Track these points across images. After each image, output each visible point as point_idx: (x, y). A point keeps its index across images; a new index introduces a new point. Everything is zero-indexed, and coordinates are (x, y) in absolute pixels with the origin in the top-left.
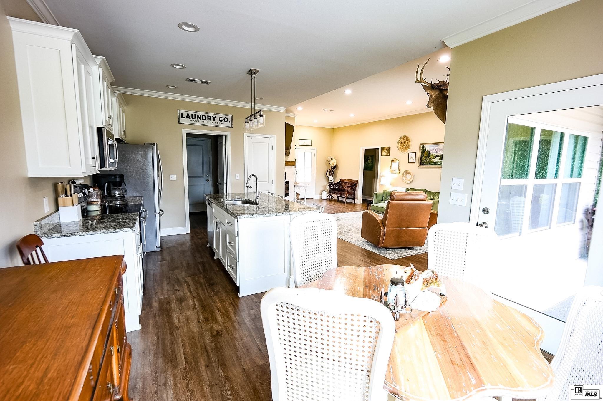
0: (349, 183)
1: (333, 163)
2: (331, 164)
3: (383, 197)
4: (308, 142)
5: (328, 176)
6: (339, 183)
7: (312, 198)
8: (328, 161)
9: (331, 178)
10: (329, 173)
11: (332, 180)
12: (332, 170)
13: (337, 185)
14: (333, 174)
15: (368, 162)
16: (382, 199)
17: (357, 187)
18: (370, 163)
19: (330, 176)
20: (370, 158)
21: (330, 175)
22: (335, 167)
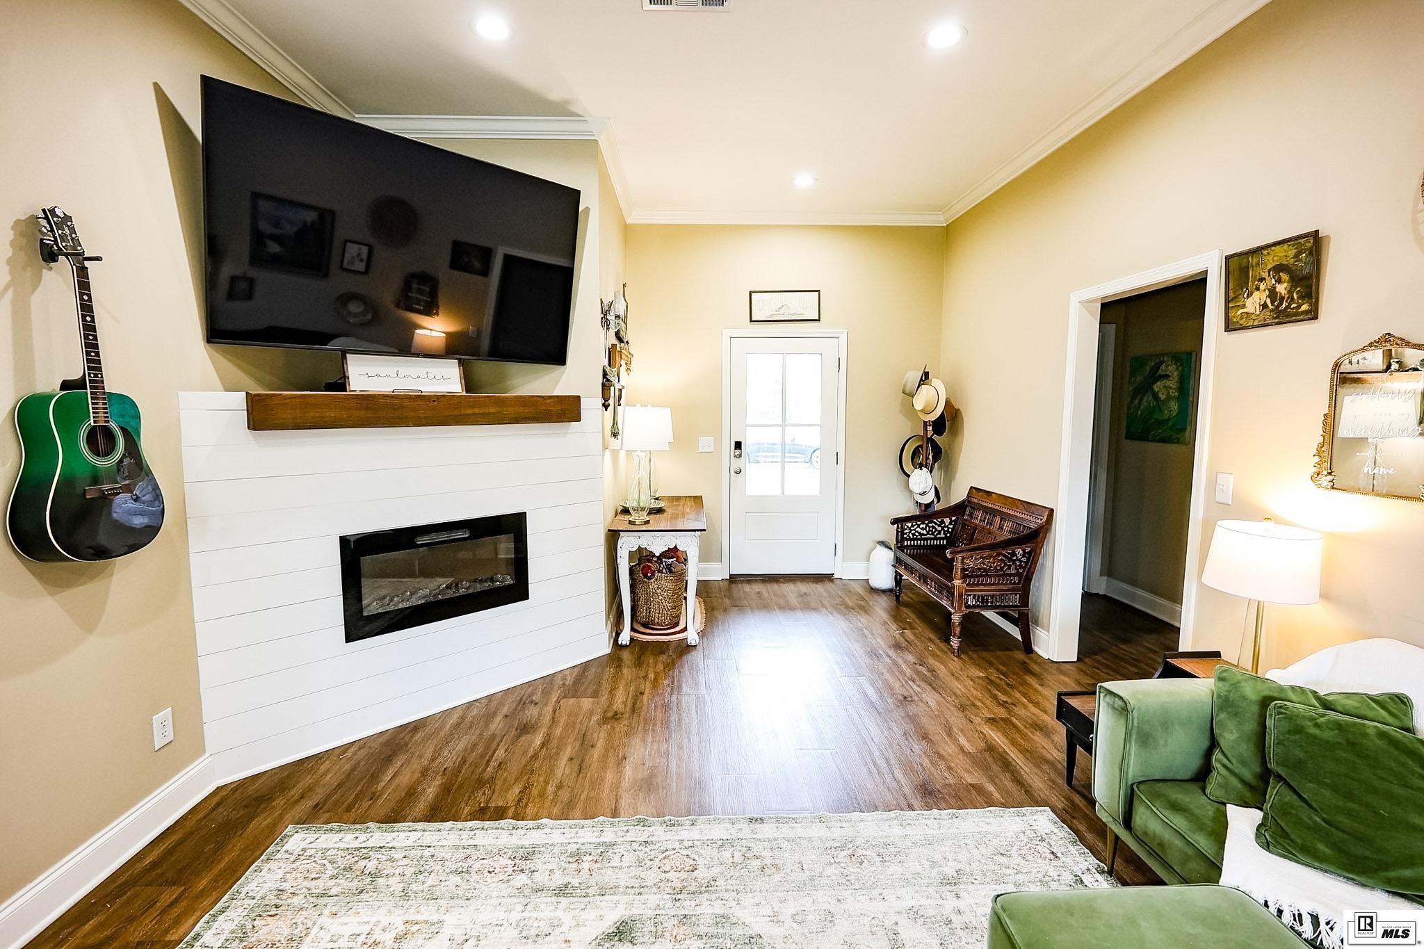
0: (1004, 517)
1: (930, 400)
2: (919, 406)
3: (1213, 744)
4: (805, 306)
5: (908, 467)
6: (959, 508)
7: (829, 577)
8: (907, 391)
9: (922, 481)
10: (915, 453)
11: (923, 493)
12: (931, 440)
13: (947, 521)
14: (936, 459)
15: (1155, 396)
16: (1195, 763)
17: (1047, 548)
18: (1169, 398)
19: (918, 471)
20: (1172, 369)
21: (921, 466)
22: (939, 425)
